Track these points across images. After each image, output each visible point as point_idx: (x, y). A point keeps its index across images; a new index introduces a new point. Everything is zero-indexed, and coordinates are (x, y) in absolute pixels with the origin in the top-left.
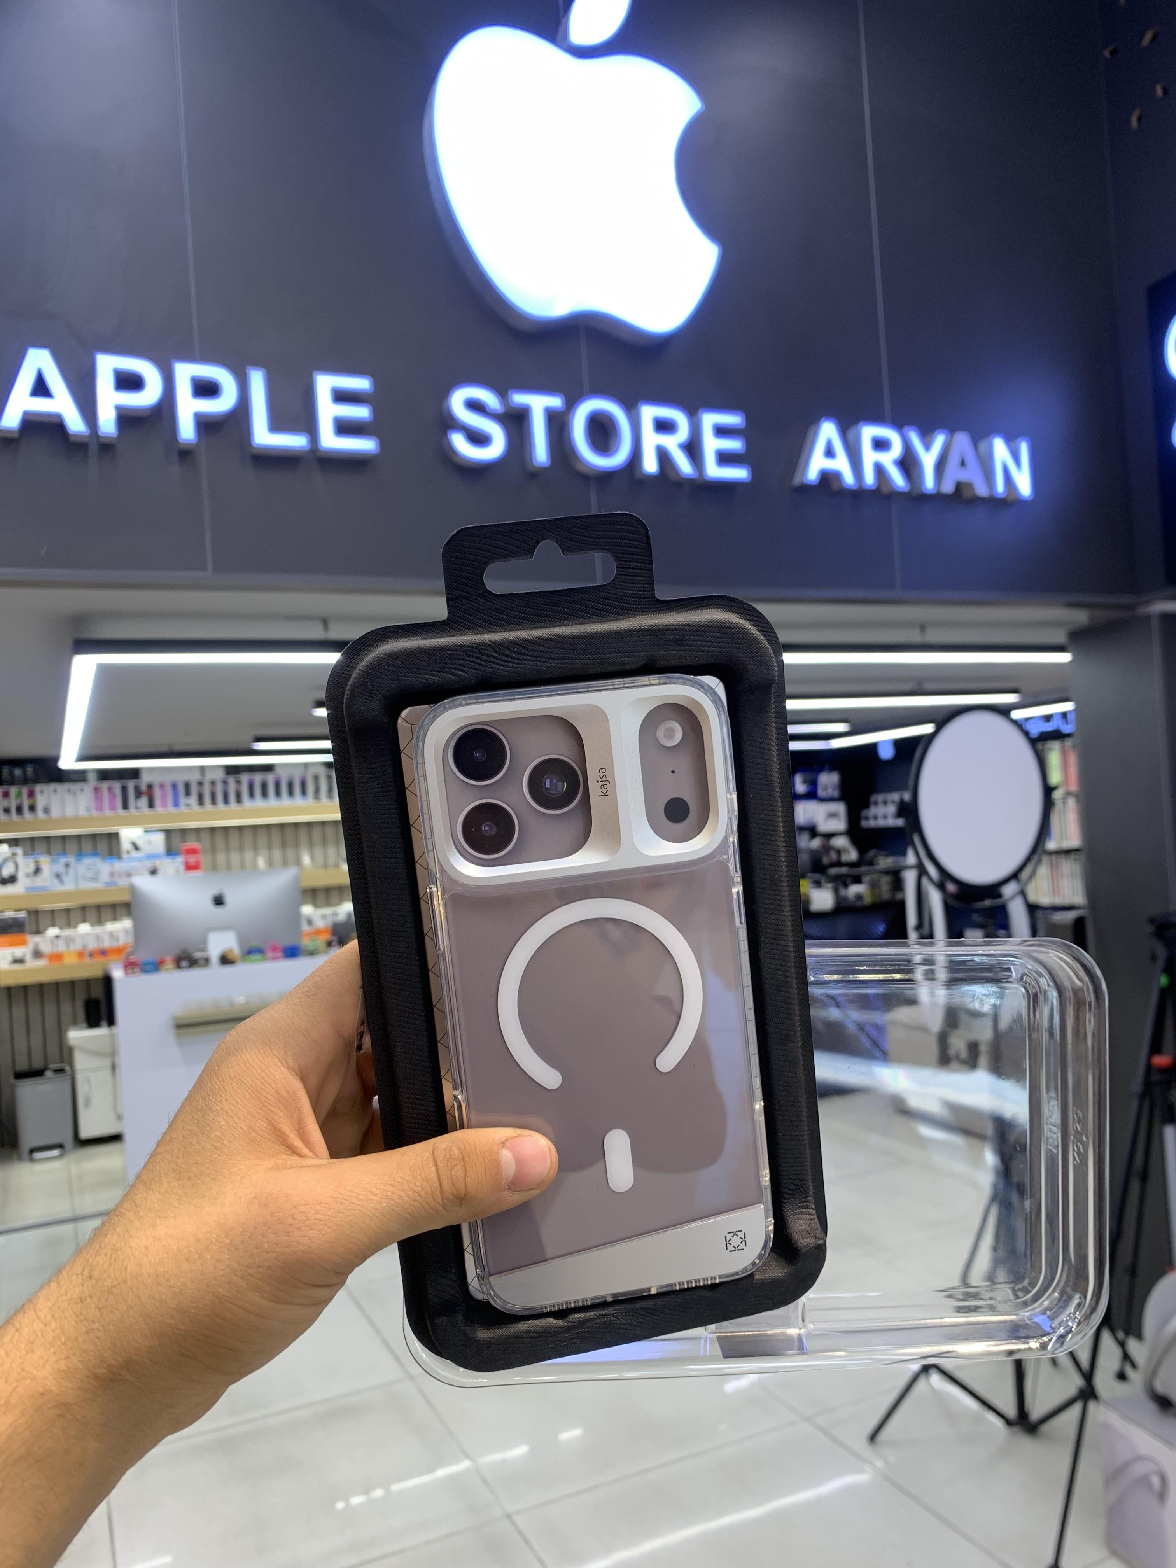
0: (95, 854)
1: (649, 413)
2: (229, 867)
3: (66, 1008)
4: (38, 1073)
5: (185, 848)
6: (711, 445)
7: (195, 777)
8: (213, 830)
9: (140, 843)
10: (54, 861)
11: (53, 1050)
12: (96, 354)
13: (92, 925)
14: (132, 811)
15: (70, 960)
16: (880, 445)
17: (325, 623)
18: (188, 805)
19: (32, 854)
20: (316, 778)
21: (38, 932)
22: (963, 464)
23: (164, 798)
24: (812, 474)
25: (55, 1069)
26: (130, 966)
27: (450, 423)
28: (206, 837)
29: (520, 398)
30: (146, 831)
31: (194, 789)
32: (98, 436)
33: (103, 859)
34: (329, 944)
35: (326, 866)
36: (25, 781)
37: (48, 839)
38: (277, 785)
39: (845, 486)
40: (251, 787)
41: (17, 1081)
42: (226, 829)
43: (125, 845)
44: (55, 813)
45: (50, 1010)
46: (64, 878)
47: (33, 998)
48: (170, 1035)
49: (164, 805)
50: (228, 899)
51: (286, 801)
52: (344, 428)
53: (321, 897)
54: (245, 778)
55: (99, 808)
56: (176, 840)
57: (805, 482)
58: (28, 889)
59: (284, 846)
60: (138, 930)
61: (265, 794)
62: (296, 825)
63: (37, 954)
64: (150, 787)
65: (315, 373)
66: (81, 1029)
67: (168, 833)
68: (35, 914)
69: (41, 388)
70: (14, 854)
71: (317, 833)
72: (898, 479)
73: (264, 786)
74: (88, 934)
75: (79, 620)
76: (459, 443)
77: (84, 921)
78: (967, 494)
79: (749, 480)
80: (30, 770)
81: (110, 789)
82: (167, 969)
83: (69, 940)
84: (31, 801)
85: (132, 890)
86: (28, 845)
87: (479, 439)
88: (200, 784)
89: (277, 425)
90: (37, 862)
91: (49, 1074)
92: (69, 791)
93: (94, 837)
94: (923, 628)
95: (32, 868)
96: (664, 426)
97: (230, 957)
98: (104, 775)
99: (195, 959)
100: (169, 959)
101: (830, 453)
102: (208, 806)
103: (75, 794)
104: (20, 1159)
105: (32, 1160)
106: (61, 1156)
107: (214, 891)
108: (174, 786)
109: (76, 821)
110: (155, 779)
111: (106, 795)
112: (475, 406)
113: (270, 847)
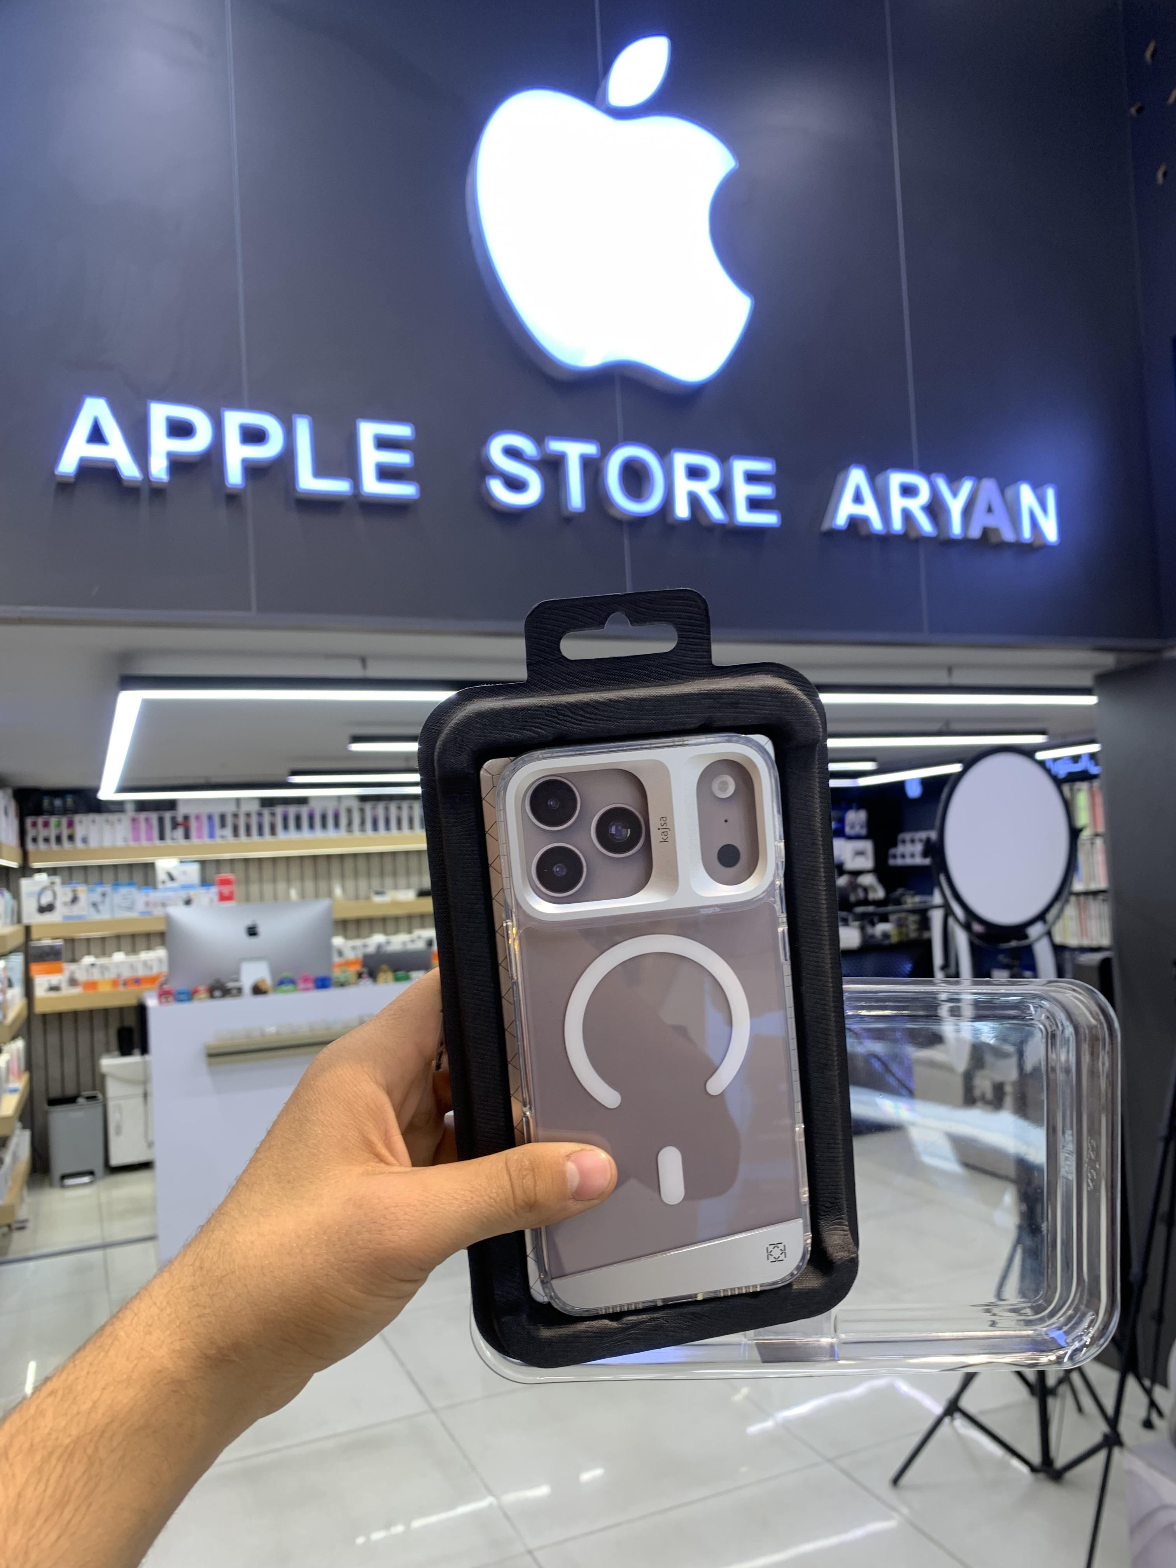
0: (131, 884)
1: (681, 460)
2: (262, 898)
3: (99, 1036)
4: (70, 1100)
5: (219, 879)
6: (742, 491)
7: (230, 809)
8: (246, 861)
9: (175, 874)
10: (91, 891)
11: (86, 1078)
12: (150, 402)
13: (127, 954)
14: (168, 842)
15: (105, 988)
16: (908, 491)
17: (363, 661)
18: (222, 837)
19: (71, 883)
20: (349, 811)
21: (74, 960)
22: (990, 510)
23: (199, 829)
24: (841, 520)
25: (88, 1096)
26: (164, 995)
27: (488, 470)
28: (240, 868)
29: (556, 446)
30: (181, 862)
31: (229, 821)
32: (149, 481)
33: (139, 888)
34: (360, 975)
35: (357, 898)
36: (65, 811)
37: (85, 868)
38: (311, 817)
39: (874, 532)
40: (285, 819)
41: (48, 1107)
42: (260, 860)
43: (161, 875)
44: (93, 843)
45: (84, 1037)
46: (101, 907)
47: (68, 1025)
48: (202, 1064)
49: (200, 836)
50: (261, 930)
51: (319, 833)
52: (386, 473)
53: (352, 928)
54: (279, 810)
55: (137, 838)
56: (211, 870)
57: (833, 527)
58: (66, 917)
59: (316, 877)
60: (172, 960)
61: (298, 826)
62: (329, 857)
63: (73, 982)
64: (186, 818)
65: (358, 421)
66: (114, 1057)
67: (203, 863)
68: (71, 941)
69: (97, 436)
70: (53, 883)
71: (349, 864)
72: (926, 525)
73: (298, 819)
74: (122, 963)
75: (126, 656)
76: (497, 488)
77: (119, 950)
78: (993, 540)
79: (779, 525)
80: (69, 800)
81: (147, 820)
82: (200, 999)
83: (104, 968)
84: (70, 831)
85: (168, 919)
86: (66, 873)
87: (516, 485)
88: (236, 816)
89: (321, 470)
90: (74, 891)
91: (81, 1100)
92: (107, 821)
93: (130, 866)
94: (950, 669)
95: (69, 897)
96: (695, 473)
97: (263, 987)
98: (142, 806)
99: (228, 988)
100: (202, 988)
101: (858, 499)
102: (243, 838)
103: (112, 824)
104: (51, 1185)
105: (63, 1186)
106: (91, 1183)
107: (249, 922)
108: (210, 818)
109: (114, 851)
110: (191, 811)
111: (143, 826)
112: (512, 453)
113: (302, 878)
